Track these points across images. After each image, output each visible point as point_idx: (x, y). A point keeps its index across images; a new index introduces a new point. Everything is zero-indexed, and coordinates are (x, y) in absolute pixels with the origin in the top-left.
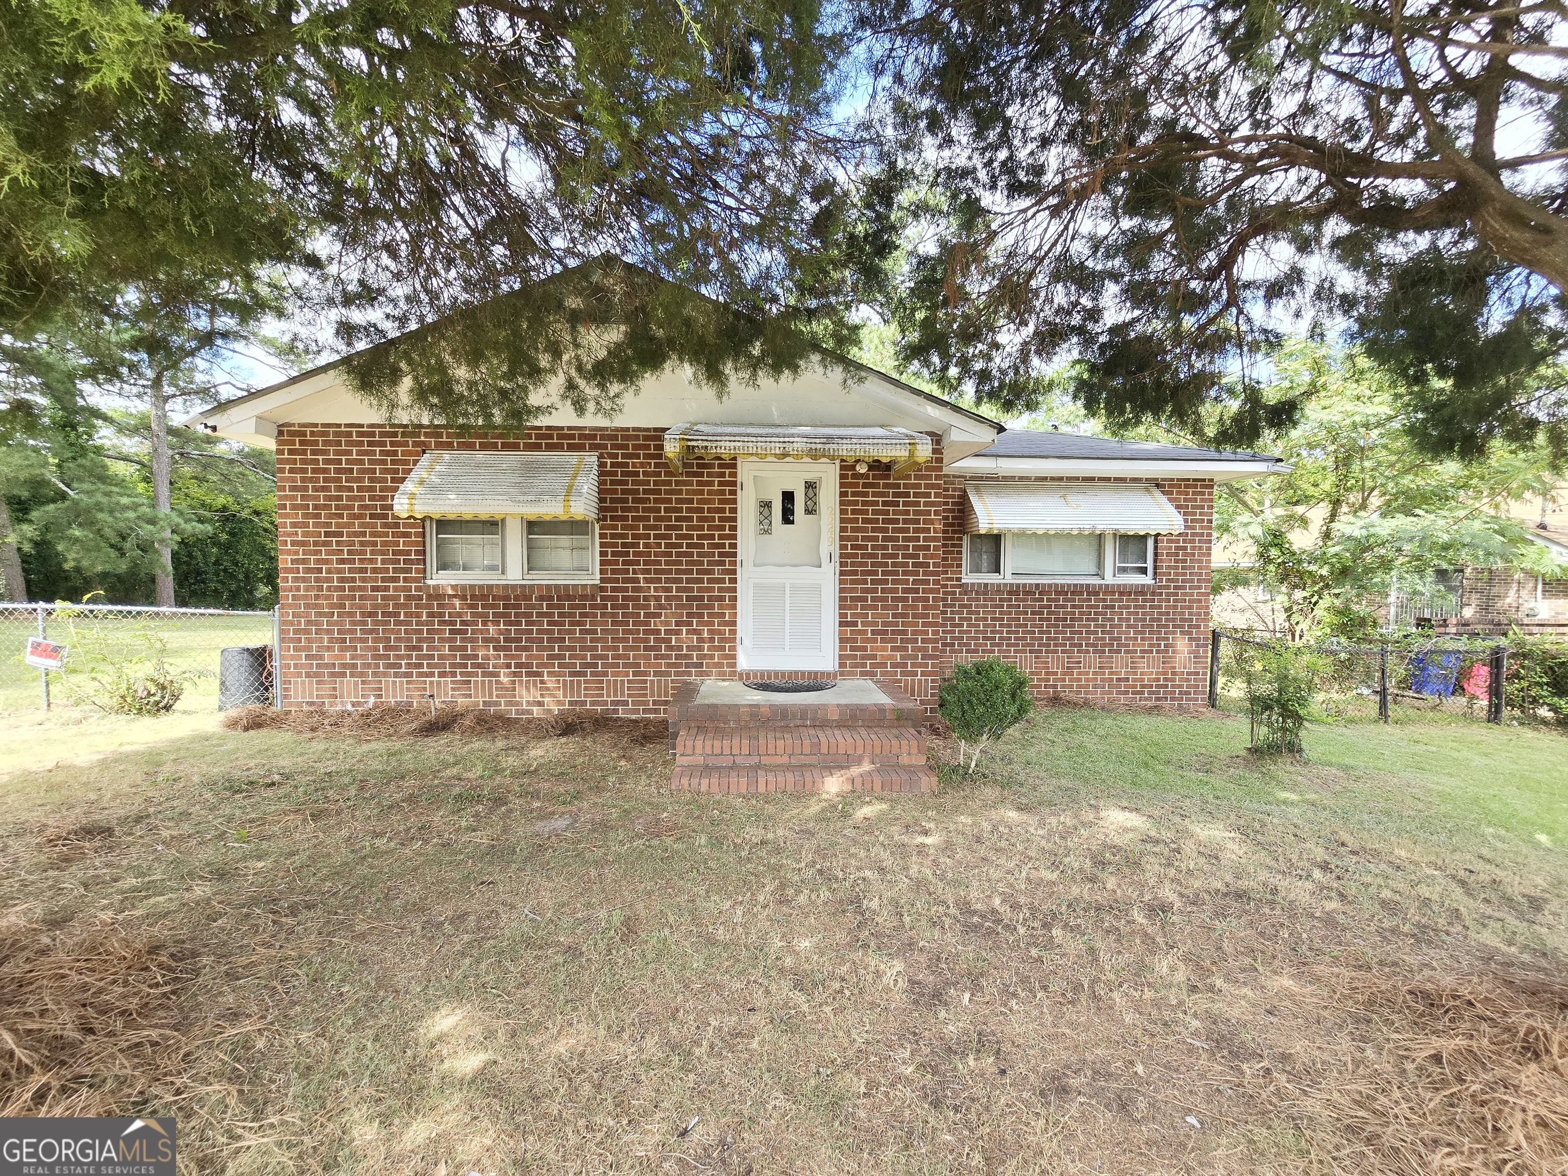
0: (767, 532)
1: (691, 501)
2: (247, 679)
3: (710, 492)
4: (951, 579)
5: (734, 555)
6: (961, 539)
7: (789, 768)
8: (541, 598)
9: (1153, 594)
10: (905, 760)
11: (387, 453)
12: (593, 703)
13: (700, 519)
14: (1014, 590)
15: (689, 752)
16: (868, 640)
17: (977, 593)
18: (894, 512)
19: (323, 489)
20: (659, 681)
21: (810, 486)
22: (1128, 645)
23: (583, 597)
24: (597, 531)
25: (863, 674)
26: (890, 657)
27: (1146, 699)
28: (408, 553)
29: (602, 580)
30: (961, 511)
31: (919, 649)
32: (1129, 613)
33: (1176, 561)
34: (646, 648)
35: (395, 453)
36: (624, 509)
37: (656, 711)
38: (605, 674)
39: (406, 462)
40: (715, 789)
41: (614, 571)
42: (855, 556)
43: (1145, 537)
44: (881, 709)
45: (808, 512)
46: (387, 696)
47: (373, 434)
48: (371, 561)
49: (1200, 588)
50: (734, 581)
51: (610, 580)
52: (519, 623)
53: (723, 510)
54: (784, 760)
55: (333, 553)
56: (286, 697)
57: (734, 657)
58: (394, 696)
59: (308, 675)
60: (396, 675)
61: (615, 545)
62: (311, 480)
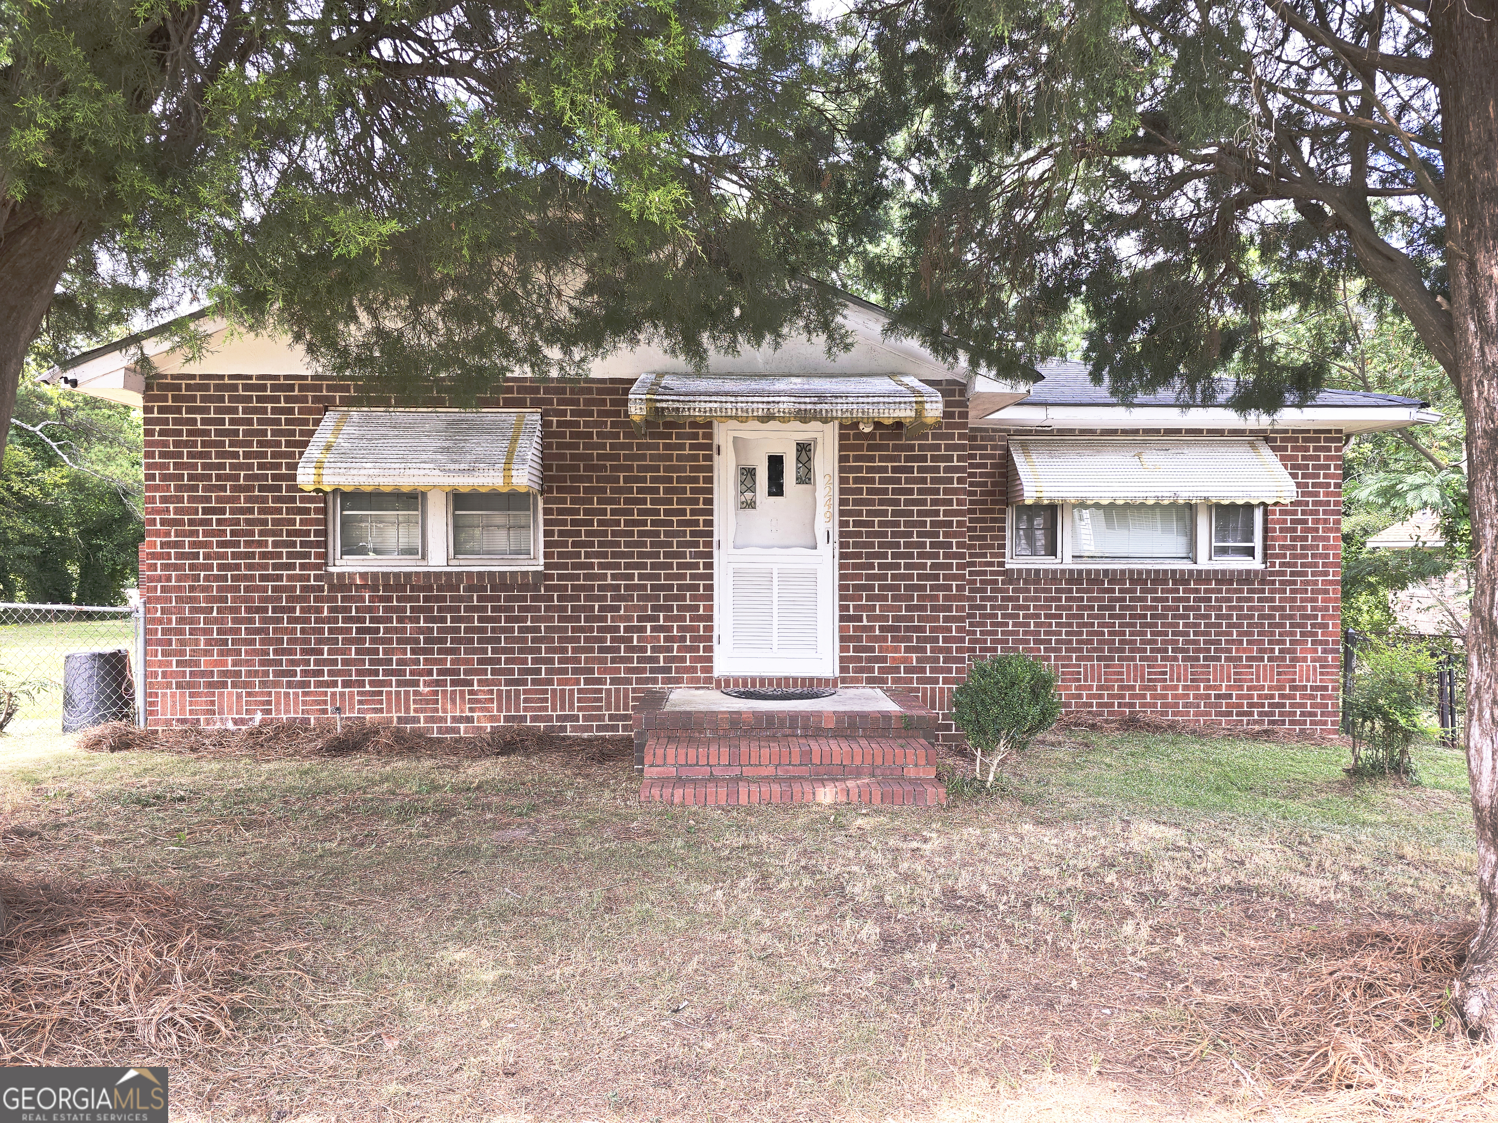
0: (751, 505)
1: (657, 469)
2: (102, 692)
3: (680, 458)
4: (991, 564)
5: (710, 534)
6: (1003, 512)
7: (776, 779)
8: (470, 588)
9: (1263, 582)
10: (911, 772)
11: (282, 411)
12: (534, 719)
13: (667, 491)
14: (1074, 578)
15: (659, 761)
16: (876, 639)
17: (1026, 582)
18: (908, 481)
19: (201, 455)
20: (617, 691)
21: (804, 450)
22: (1229, 651)
23: (524, 587)
24: (541, 505)
25: (870, 681)
26: (905, 660)
27: (1256, 722)
28: (307, 533)
29: (547, 566)
30: (1005, 475)
31: (941, 650)
32: (1230, 608)
33: (1293, 539)
34: (601, 650)
35: (291, 411)
36: (573, 479)
37: (615, 728)
38: (550, 682)
39: (305, 422)
40: (690, 800)
41: (561, 555)
42: (859, 534)
43: (1249, 508)
44: (886, 716)
45: (800, 481)
46: (278, 711)
47: (263, 388)
48: (260, 544)
49: (1326, 574)
50: (709, 566)
51: (556, 566)
52: (443, 620)
53: (695, 480)
54: (769, 771)
55: (213, 533)
56: (152, 713)
57: (710, 659)
58: (287, 712)
59: (179, 686)
60: (290, 685)
61: (564, 523)
62: (186, 444)
